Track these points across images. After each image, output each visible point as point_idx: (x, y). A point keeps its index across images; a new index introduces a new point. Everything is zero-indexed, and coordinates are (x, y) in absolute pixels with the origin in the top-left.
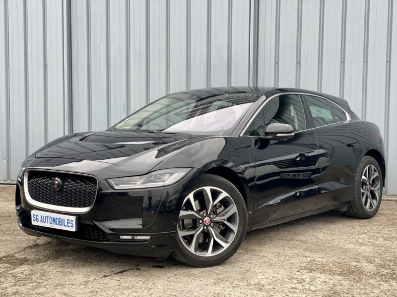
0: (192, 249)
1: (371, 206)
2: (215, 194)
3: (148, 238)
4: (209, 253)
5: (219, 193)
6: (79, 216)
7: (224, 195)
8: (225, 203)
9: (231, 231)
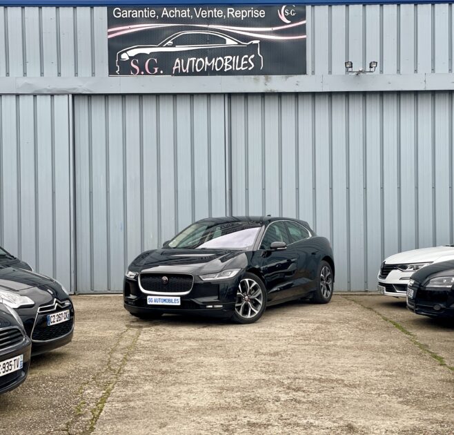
0: (240, 313)
1: (327, 295)
2: (251, 283)
3: (221, 306)
4: (249, 316)
5: (253, 282)
6: (182, 297)
7: (255, 283)
8: (255, 288)
9: (259, 303)
